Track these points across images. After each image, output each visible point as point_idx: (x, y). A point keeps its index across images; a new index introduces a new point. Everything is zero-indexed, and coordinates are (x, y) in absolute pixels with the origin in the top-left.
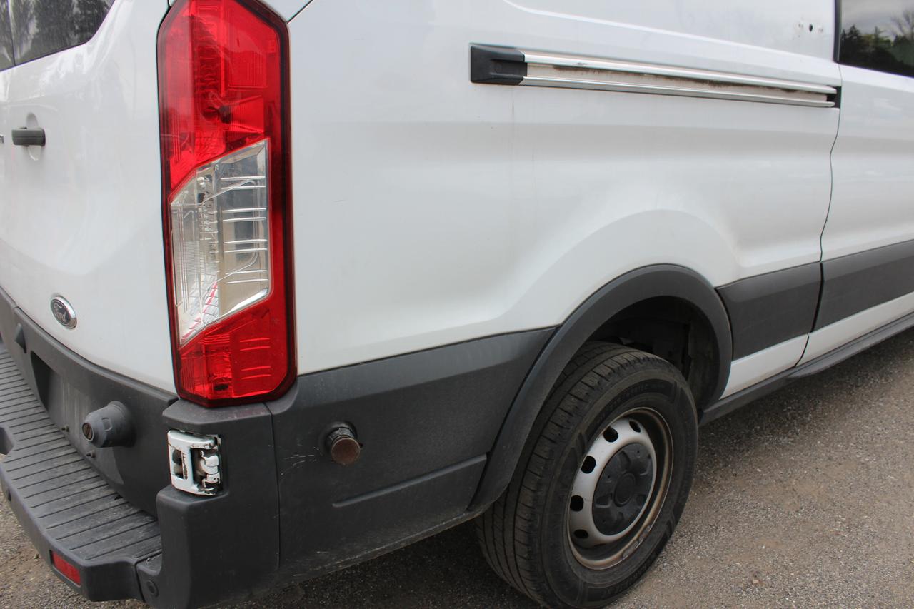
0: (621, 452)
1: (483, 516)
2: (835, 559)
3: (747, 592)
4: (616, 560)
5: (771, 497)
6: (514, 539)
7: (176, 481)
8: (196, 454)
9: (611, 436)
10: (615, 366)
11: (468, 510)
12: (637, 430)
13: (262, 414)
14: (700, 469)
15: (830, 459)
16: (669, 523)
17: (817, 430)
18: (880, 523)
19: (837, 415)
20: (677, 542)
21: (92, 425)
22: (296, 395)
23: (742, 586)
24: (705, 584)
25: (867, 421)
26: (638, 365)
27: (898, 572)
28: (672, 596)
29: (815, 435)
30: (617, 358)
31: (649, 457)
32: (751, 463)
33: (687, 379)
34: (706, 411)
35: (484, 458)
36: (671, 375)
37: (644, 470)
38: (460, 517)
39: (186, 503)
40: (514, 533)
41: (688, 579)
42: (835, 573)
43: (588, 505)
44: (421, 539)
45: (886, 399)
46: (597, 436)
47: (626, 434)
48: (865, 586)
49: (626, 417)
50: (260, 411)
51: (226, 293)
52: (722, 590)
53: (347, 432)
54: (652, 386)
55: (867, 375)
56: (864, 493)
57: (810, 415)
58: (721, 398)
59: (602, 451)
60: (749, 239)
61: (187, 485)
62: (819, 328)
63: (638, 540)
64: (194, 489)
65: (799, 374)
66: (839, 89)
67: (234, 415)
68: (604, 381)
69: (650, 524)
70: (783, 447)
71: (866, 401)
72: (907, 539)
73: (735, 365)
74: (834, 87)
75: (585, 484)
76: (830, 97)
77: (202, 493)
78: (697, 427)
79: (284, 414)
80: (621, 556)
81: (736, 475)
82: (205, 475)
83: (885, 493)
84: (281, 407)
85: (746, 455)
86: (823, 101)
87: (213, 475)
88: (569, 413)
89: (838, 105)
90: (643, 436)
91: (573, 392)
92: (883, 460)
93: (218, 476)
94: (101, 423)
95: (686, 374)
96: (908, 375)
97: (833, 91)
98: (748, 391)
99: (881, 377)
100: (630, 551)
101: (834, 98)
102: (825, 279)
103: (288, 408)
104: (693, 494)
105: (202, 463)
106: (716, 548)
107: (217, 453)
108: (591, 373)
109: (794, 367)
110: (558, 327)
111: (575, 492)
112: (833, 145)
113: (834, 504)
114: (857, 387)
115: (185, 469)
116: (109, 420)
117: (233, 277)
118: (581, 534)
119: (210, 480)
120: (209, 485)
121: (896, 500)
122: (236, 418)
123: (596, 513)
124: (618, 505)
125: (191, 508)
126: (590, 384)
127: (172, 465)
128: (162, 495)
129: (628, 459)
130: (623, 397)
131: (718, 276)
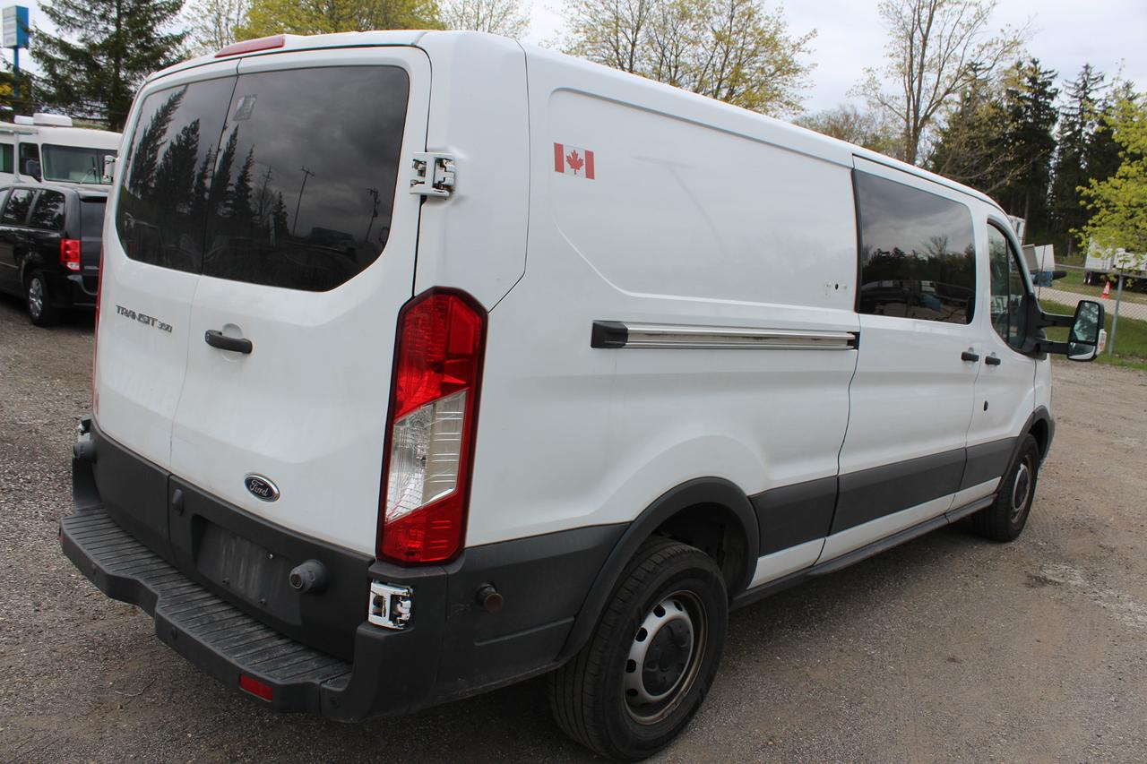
0: (667, 626)
1: (566, 666)
2: (836, 729)
3: (763, 751)
4: (658, 718)
5: (787, 680)
6: (582, 691)
7: (373, 618)
8: (395, 599)
9: (660, 613)
10: (667, 556)
11: (555, 660)
12: (680, 609)
13: (442, 573)
14: (727, 655)
15: (841, 651)
16: (701, 691)
17: (833, 626)
18: (877, 702)
19: (852, 614)
20: (706, 712)
21: (302, 576)
22: (463, 562)
23: (759, 746)
24: (729, 745)
25: (878, 620)
26: (684, 556)
27: (885, 738)
28: (703, 753)
29: (830, 631)
30: (668, 550)
31: (689, 632)
32: (772, 652)
33: (721, 569)
34: (735, 599)
35: (572, 619)
36: (710, 566)
37: (684, 643)
38: (548, 665)
39: (383, 634)
40: (583, 686)
41: (715, 741)
42: (836, 739)
43: (639, 668)
44: (521, 679)
45: (897, 601)
46: (650, 612)
47: (671, 612)
48: (857, 747)
49: (670, 598)
50: (439, 572)
51: (428, 488)
52: (743, 749)
53: (493, 590)
54: (694, 573)
55: (883, 579)
56: (866, 679)
57: (828, 613)
58: (749, 588)
59: (652, 624)
60: (779, 457)
61: (384, 621)
62: (835, 533)
63: (676, 703)
64: (390, 624)
65: (816, 572)
66: (857, 335)
67: (424, 573)
68: (658, 567)
69: (685, 690)
70: (801, 639)
71: (879, 603)
72: (895, 714)
73: (761, 560)
74: (853, 333)
75: (639, 649)
76: (850, 342)
77: (396, 627)
78: (728, 611)
79: (456, 574)
80: (662, 716)
81: (757, 661)
82: (400, 614)
83: (884, 680)
84: (453, 570)
85: (768, 645)
86: (845, 346)
87: (406, 615)
88: (631, 592)
89: (856, 347)
90: (683, 614)
91: (634, 575)
92: (886, 653)
93: (409, 615)
94: (308, 575)
95: (720, 564)
96: (920, 580)
97: (853, 336)
98: (772, 584)
99: (896, 581)
100: (669, 712)
101: (854, 342)
102: (840, 491)
103: (456, 571)
104: (719, 675)
105: (399, 605)
106: (739, 719)
107: (410, 598)
108: (648, 561)
109: (812, 566)
110: (631, 523)
111: (631, 657)
112: (852, 379)
113: (841, 688)
114: (873, 589)
115: (385, 610)
116: (313, 574)
117: (434, 479)
118: (633, 693)
119: (404, 617)
120: (402, 621)
121: (892, 685)
122: (425, 575)
123: (645, 674)
124: (663, 671)
125: (387, 638)
126: (648, 569)
127: (372, 607)
128: (361, 629)
129: (672, 633)
130: (672, 581)
131: (750, 487)
